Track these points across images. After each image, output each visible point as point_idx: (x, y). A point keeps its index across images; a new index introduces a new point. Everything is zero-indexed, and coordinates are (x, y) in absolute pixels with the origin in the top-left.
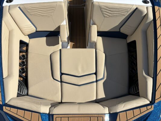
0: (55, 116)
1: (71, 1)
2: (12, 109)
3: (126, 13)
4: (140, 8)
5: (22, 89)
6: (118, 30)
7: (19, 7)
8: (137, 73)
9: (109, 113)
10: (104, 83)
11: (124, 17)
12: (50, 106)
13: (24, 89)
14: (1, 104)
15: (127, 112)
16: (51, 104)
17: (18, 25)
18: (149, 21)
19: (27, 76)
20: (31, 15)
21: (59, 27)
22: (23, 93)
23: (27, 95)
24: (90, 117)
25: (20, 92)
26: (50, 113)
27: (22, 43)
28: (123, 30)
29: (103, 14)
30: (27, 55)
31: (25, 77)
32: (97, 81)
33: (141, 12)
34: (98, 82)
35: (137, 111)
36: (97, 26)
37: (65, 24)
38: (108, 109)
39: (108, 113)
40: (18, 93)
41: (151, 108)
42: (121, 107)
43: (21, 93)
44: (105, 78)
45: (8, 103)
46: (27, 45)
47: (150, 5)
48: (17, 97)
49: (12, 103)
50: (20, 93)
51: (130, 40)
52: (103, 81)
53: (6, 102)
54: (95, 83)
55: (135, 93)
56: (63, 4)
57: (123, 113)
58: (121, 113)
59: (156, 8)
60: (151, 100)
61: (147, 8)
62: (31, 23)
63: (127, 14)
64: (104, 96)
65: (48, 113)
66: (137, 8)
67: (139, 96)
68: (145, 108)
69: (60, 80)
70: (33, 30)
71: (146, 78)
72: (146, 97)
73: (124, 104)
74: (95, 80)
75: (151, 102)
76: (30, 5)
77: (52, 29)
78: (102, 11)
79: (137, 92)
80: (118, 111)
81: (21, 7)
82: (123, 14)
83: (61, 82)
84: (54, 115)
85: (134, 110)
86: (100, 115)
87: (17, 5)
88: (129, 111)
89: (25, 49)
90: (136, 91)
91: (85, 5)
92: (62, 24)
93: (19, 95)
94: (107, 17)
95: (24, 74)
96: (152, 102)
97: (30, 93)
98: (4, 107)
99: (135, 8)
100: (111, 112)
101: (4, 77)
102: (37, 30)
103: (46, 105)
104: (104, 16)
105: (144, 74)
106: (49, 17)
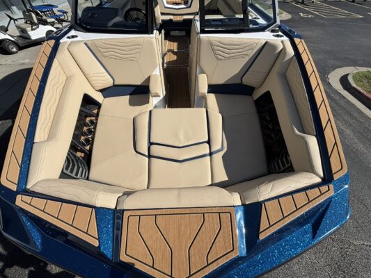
1: (169, 62)
2: (36, 201)
3: (251, 51)
4: (271, 42)
5: (76, 167)
6: (239, 82)
7: (86, 44)
9: (242, 205)
10: (224, 157)
11: (247, 58)
12: (119, 195)
14: (15, 190)
15: (280, 199)
17: (84, 70)
18: (287, 58)
20: (105, 57)
21: (149, 79)
22: (77, 175)
23: (88, 179)
24: (203, 214)
26: (118, 208)
28: (246, 81)
29: (215, 54)
30: (97, 120)
31: (88, 153)
32: (211, 154)
33: (273, 47)
34: (214, 156)
35: (301, 198)
36: (207, 76)
37: (159, 74)
38: (238, 196)
39: (240, 204)
40: (62, 172)
41: (329, 190)
42: (266, 191)
43: (73, 175)
44: (225, 150)
45: (31, 190)
47: (285, 38)
48: (61, 177)
50: (70, 174)
51: (258, 94)
52: (222, 153)
53: (28, 187)
54: (208, 158)
55: (282, 169)
56: (154, 39)
57: (272, 202)
58: (268, 202)
59: (297, 40)
60: (322, 175)
61: (282, 42)
62: (104, 71)
63: (252, 53)
64: (227, 179)
65: (114, 207)
66: (267, 42)
67: (293, 171)
68: (317, 190)
69: (147, 154)
70: (108, 82)
72: (311, 169)
73: (271, 184)
74: (208, 152)
75: (323, 179)
76: (103, 41)
77: (138, 81)
78: (213, 50)
79: (287, 166)
80: (262, 199)
81: (88, 43)
82: (245, 53)
83: (150, 156)
84: (125, 212)
85: (294, 195)
86: (224, 209)
87: (84, 41)
88: (284, 198)
89: (95, 111)
90: (284, 165)
92: (154, 73)
94: (221, 60)
95: (88, 148)
96: (328, 178)
98: (19, 197)
99: (264, 42)
100: (247, 203)
101: (36, 140)
102: (116, 83)
104: (217, 58)
105: (297, 132)
106: (132, 60)
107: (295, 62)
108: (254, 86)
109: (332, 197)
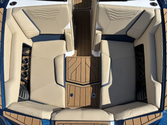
0: (56, 123)
2: (12, 114)
3: (133, 15)
4: (147, 10)
5: (24, 93)
6: (125, 34)
7: (23, 10)
8: (145, 79)
9: (115, 120)
10: (110, 89)
11: (131, 20)
12: (52, 112)
13: (26, 94)
14: (2, 109)
15: (134, 119)
16: (53, 110)
18: (157, 24)
19: (29, 80)
22: (24, 98)
23: (29, 100)
24: (94, 124)
25: (22, 96)
26: (52, 120)
27: (25, 46)
28: (130, 34)
29: (109, 16)
30: (30, 59)
31: (27, 82)
33: (148, 15)
35: (144, 119)
37: (70, 28)
39: (114, 120)
40: (19, 98)
41: (160, 115)
42: (127, 115)
44: (111, 84)
45: (8, 108)
46: (30, 48)
47: (158, 7)
48: (18, 101)
49: (12, 108)
50: (21, 98)
51: (137, 43)
52: (108, 86)
53: (6, 107)
55: (143, 99)
56: (68, 6)
57: (129, 120)
58: (127, 121)
59: (165, 10)
60: (159, 107)
61: (155, 10)
62: (34, 26)
63: (134, 17)
64: (110, 103)
65: (50, 119)
66: (144, 11)
67: (147, 103)
68: (154, 115)
69: (63, 85)
70: (36, 33)
71: (154, 84)
72: (154, 104)
75: (159, 109)
76: (34, 8)
78: (107, 14)
80: (124, 119)
81: (25, 9)
82: (129, 16)
85: (141, 118)
86: (104, 123)
87: (21, 7)
88: (136, 119)
89: (28, 52)
90: (144, 97)
91: (90, 9)
93: (20, 100)
94: (113, 20)
95: (26, 78)
96: (161, 110)
97: (32, 98)
98: (4, 112)
99: (142, 10)
100: (117, 120)
101: (5, 81)
102: (41, 33)
103: (48, 110)
104: (110, 19)
105: (152, 79)
106: (53, 19)
107: (161, 28)
108: (134, 38)
109: (161, 119)
